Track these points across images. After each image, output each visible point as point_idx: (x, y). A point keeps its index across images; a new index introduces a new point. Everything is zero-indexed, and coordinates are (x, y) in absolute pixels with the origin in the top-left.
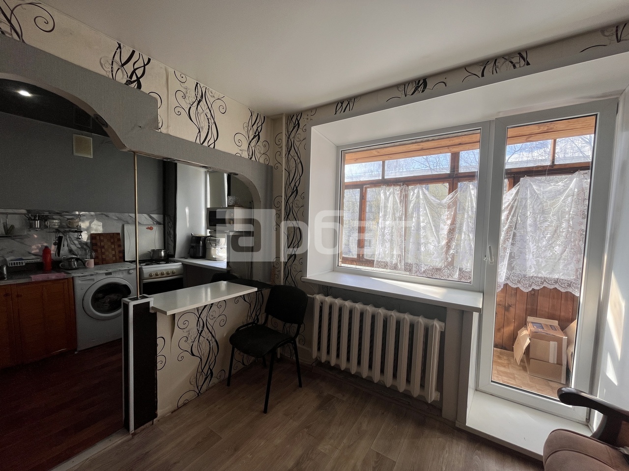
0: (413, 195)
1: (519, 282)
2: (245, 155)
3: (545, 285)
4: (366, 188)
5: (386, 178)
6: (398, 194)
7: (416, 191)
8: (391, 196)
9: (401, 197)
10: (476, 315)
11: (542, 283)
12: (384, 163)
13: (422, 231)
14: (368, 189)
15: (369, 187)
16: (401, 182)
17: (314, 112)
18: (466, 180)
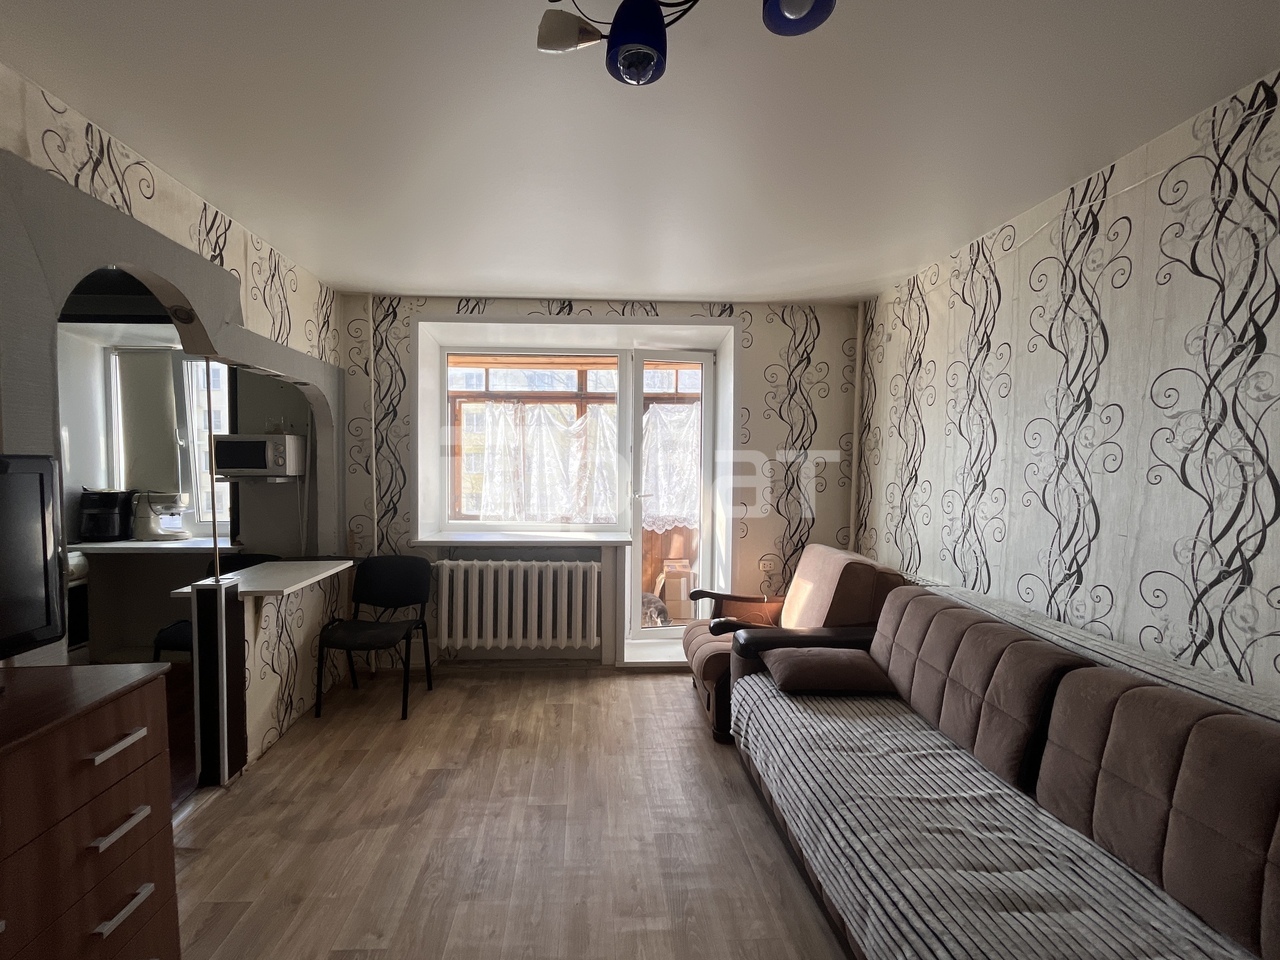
0: (532, 417)
1: (654, 523)
2: (316, 354)
3: (676, 524)
4: (460, 403)
5: (491, 389)
6: (511, 415)
7: (536, 412)
8: (502, 416)
9: (515, 419)
10: (628, 548)
11: (673, 522)
12: (487, 371)
13: (547, 468)
14: (463, 405)
15: (464, 402)
16: (515, 397)
17: (422, 302)
18: (595, 403)
